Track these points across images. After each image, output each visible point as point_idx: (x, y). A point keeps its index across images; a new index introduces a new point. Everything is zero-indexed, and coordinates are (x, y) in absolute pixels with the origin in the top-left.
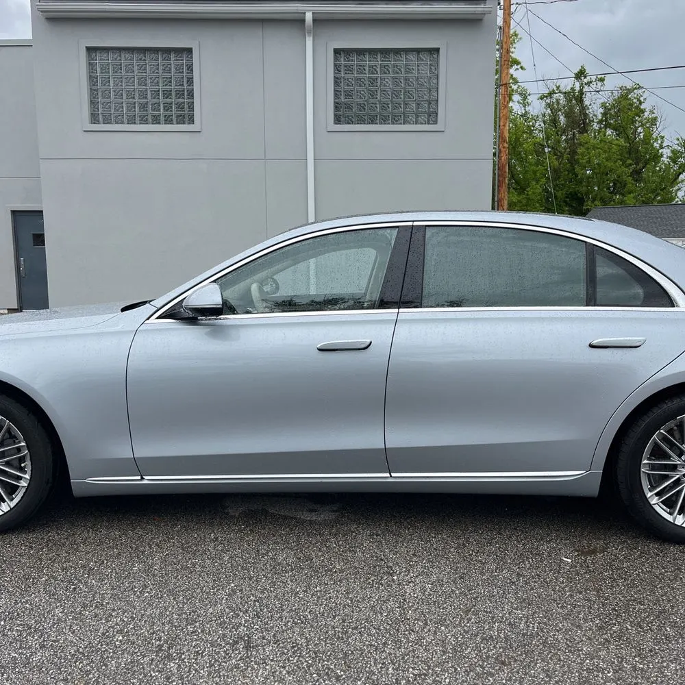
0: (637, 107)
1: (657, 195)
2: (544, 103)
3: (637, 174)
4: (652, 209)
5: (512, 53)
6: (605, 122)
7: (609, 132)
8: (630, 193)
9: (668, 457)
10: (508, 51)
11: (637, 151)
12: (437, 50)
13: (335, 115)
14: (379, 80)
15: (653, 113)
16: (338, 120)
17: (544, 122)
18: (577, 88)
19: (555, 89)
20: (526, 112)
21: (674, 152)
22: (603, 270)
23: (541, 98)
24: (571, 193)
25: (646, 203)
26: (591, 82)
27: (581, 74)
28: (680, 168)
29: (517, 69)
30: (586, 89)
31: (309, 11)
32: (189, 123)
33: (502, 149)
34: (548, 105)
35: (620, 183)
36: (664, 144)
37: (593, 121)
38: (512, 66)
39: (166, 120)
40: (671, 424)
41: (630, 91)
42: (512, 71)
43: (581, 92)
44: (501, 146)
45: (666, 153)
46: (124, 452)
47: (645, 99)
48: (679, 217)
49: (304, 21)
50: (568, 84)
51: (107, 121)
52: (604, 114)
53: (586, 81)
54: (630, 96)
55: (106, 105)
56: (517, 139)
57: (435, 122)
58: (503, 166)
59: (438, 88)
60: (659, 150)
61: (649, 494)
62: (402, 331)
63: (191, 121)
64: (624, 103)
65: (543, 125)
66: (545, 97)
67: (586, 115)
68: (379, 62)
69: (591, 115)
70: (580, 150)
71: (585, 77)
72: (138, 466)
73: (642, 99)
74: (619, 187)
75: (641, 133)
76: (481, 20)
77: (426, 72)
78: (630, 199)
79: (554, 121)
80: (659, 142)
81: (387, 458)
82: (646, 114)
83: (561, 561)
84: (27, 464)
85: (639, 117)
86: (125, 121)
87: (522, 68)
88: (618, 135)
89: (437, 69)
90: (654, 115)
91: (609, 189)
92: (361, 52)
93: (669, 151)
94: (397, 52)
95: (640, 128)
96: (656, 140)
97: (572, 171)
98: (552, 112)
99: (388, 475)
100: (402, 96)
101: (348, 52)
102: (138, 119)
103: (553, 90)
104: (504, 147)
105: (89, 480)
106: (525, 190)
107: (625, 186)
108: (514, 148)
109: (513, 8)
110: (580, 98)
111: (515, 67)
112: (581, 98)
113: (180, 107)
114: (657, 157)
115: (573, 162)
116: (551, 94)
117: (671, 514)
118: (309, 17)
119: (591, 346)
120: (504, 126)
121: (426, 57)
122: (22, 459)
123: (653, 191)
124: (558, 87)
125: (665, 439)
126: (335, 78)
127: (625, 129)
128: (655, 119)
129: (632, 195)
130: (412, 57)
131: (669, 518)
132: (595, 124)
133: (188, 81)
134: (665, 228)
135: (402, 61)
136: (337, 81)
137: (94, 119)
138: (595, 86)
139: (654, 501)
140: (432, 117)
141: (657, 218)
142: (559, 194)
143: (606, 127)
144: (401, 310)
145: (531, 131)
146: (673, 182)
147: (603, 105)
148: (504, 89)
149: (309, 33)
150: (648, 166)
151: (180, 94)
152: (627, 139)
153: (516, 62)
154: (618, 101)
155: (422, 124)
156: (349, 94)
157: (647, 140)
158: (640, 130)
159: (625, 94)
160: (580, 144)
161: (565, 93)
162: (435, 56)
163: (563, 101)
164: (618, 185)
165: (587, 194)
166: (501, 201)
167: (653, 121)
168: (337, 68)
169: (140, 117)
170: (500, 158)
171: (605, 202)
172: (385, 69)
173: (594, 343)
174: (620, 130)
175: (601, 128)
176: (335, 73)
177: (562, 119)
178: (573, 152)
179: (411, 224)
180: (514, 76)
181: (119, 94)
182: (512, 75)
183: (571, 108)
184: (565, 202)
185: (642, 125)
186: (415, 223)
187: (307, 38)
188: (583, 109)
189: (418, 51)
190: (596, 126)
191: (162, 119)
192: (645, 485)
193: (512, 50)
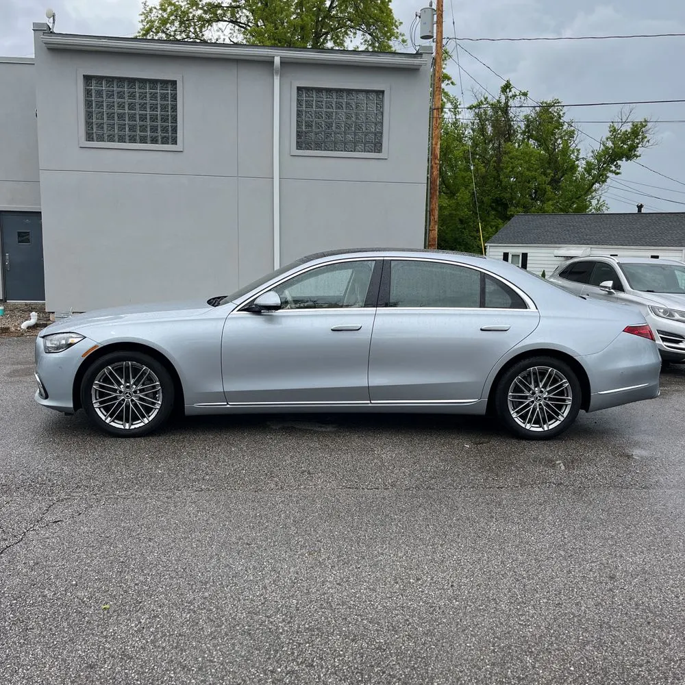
0: (557, 121)
1: (573, 203)
2: (473, 113)
3: (555, 182)
4: (566, 217)
5: (444, 69)
6: (528, 133)
7: (531, 142)
8: (548, 201)
9: (523, 392)
10: (441, 67)
11: (556, 161)
12: (383, 92)
13: (297, 142)
14: (334, 114)
15: (572, 126)
16: (299, 147)
17: (472, 129)
18: (503, 101)
19: (483, 100)
20: (456, 120)
21: (588, 164)
22: (490, 287)
23: (470, 108)
24: (496, 199)
25: (564, 210)
26: (515, 96)
27: (507, 87)
28: (593, 178)
29: (448, 84)
30: (511, 103)
31: (278, 56)
32: (173, 144)
33: (435, 166)
34: (477, 115)
35: (541, 191)
36: (580, 156)
37: (517, 132)
38: (443, 81)
39: (153, 140)
40: (524, 373)
41: (550, 106)
42: (443, 85)
43: (506, 103)
44: (433, 162)
45: (582, 165)
46: (218, 388)
47: (564, 113)
48: (589, 226)
49: (272, 63)
50: (495, 95)
51: (100, 139)
52: (527, 126)
53: (510, 94)
54: (550, 110)
55: (100, 126)
56: (448, 147)
57: (380, 151)
58: (435, 181)
59: (382, 123)
60: (575, 162)
61: (512, 412)
62: (379, 320)
63: (175, 142)
64: (545, 116)
65: (472, 133)
66: (474, 107)
67: (511, 126)
68: (334, 99)
69: (515, 127)
70: (505, 158)
71: (510, 91)
72: (226, 396)
73: (561, 113)
74: (540, 194)
75: (560, 144)
76: (418, 70)
77: (373, 108)
78: (549, 206)
79: (482, 130)
80: (576, 154)
81: (369, 392)
82: (565, 127)
83: (464, 446)
84: (160, 396)
85: (559, 129)
86: (117, 140)
87: (452, 83)
88: (540, 146)
89: (382, 107)
90: (572, 128)
91: (531, 195)
92: (319, 90)
93: (584, 162)
94: (349, 91)
95: (559, 140)
96: (573, 152)
97: (497, 178)
98: (480, 122)
99: (369, 402)
100: (353, 129)
101: (308, 89)
102: (127, 138)
103: (482, 102)
104: (436, 164)
105: (196, 405)
106: (454, 195)
107: (545, 194)
108: (445, 155)
109: (444, 42)
110: (505, 109)
111: (446, 82)
112: (507, 110)
113: (165, 130)
114: (573, 168)
115: (498, 169)
116: (478, 106)
117: (524, 423)
118: (277, 60)
119: (482, 330)
120: (436, 144)
121: (372, 96)
122: (156, 393)
123: (570, 199)
124: (486, 99)
125: (521, 382)
126: (298, 111)
127: (545, 140)
128: (573, 132)
129: (550, 202)
130: (361, 96)
131: (523, 425)
132: (519, 135)
133: (172, 108)
134: (576, 235)
135: (353, 100)
136: (299, 114)
137: (89, 137)
138: (519, 99)
139: (514, 416)
140: (377, 147)
141: (570, 226)
142: (485, 199)
143: (528, 138)
144: (378, 308)
145: (461, 138)
146: (587, 191)
147: (527, 118)
148: (436, 111)
149: (277, 73)
150: (566, 176)
151: (164, 119)
152: (547, 149)
153: (447, 77)
154: (539, 115)
155: (369, 152)
156: (309, 125)
157: (565, 151)
158: (559, 141)
159: (546, 108)
160: (505, 153)
161: (492, 105)
162: (381, 97)
163: (490, 112)
164: (539, 192)
165: (511, 199)
166: (432, 211)
167: (571, 134)
168: (299, 102)
169: (129, 136)
170: (432, 173)
171: (526, 209)
172: (339, 106)
173: (483, 328)
174: (542, 142)
175: (524, 139)
176: (297, 107)
177: (489, 129)
178: (499, 161)
179: (382, 258)
180: (446, 90)
181: (110, 116)
182: (443, 89)
183: (497, 120)
184: (491, 206)
185: (561, 138)
186: (385, 258)
187: (275, 77)
188: (509, 120)
189: (367, 92)
190: (520, 137)
191: (149, 139)
192: (510, 408)
193: (444, 66)
